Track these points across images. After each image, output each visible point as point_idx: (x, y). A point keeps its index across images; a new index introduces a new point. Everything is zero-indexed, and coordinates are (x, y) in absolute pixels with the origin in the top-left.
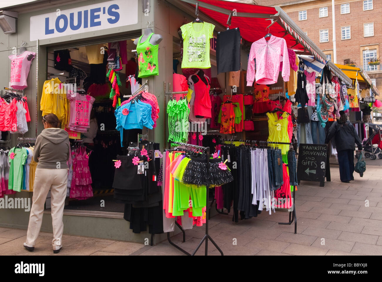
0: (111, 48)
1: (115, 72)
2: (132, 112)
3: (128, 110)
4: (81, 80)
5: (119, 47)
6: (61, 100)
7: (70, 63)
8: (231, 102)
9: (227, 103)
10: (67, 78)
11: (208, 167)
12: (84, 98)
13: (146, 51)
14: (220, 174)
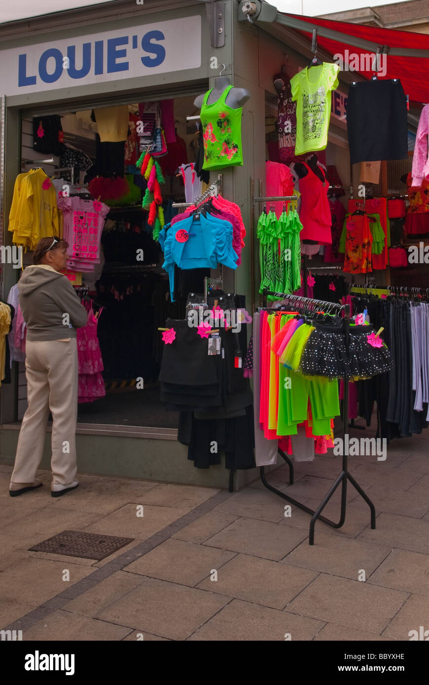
0: (145, 112)
1: (153, 159)
2: (194, 235)
3: (188, 232)
4: (81, 172)
5: (161, 111)
6: (47, 211)
7: (62, 140)
8: (364, 212)
9: (358, 214)
10: (56, 167)
11: (347, 342)
12: (88, 206)
13: (220, 120)
14: (370, 356)
